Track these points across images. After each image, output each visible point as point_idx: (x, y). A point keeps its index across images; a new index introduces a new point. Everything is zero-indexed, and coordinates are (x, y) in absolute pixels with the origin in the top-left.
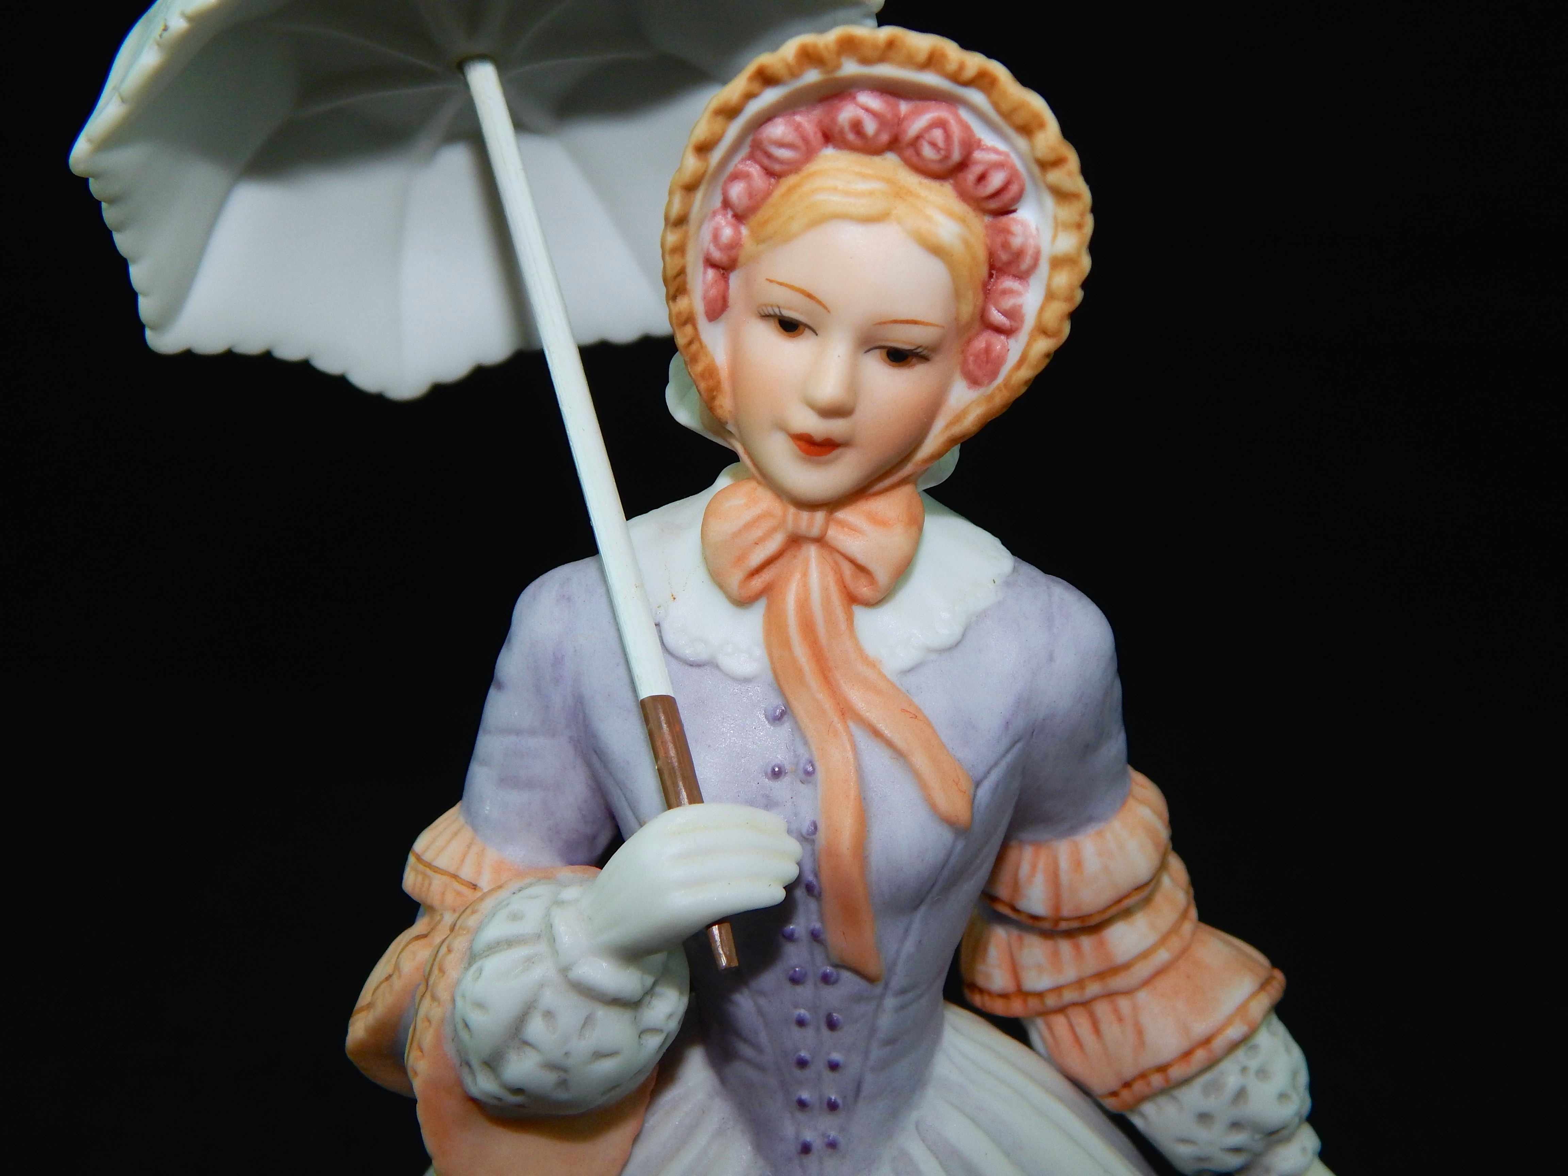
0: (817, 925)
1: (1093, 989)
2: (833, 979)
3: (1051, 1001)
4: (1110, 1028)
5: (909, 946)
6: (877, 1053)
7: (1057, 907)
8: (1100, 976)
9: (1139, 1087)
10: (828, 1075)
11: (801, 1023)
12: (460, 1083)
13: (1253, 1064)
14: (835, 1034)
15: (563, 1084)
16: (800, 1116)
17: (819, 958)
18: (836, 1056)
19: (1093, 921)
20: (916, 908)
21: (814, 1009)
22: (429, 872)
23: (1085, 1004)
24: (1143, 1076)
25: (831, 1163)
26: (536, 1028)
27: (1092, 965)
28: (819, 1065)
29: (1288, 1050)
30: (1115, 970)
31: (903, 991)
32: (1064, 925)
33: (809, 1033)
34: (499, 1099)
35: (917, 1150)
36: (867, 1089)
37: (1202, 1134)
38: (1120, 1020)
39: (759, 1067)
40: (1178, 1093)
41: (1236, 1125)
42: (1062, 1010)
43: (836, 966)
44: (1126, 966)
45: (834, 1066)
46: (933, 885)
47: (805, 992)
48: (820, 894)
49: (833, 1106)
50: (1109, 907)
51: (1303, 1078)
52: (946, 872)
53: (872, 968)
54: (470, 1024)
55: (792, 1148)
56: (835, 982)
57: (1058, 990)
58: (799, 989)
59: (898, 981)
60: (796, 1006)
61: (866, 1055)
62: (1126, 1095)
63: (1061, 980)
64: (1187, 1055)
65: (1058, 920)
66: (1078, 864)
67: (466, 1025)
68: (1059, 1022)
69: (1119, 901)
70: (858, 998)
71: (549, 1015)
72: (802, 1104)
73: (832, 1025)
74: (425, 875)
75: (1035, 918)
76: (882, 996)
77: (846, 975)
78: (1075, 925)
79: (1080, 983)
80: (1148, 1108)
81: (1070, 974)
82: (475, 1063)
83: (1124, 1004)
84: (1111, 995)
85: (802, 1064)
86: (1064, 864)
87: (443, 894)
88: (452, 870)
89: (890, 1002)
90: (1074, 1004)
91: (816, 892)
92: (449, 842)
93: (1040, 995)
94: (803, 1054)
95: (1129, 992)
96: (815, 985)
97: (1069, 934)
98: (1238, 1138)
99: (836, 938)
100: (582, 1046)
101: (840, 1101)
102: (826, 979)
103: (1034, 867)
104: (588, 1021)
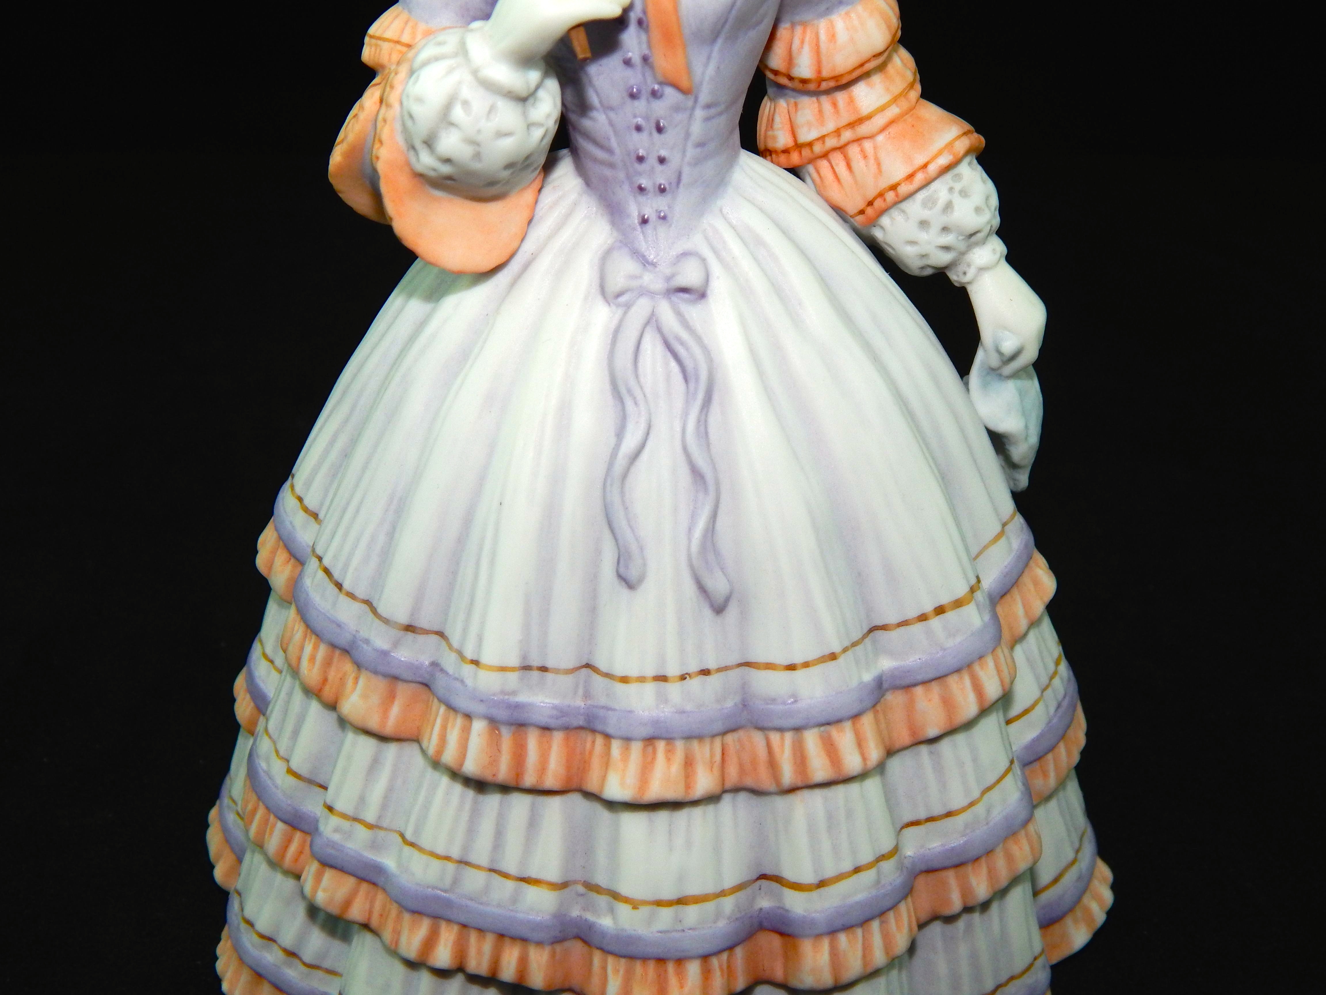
0: (647, 52)
1: (847, 135)
2: (659, 94)
3: (818, 148)
4: (859, 163)
5: (711, 70)
6: (691, 152)
7: (819, 72)
8: (851, 125)
9: (878, 203)
10: (659, 168)
11: (638, 128)
12: (408, 163)
13: (958, 186)
14: (663, 137)
15: (477, 156)
16: (641, 199)
17: (649, 80)
18: (663, 153)
19: (844, 81)
20: (714, 40)
21: (647, 118)
22: (379, 42)
23: (841, 148)
24: (881, 195)
25: (662, 230)
26: (458, 113)
27: (846, 117)
28: (652, 161)
29: (984, 182)
30: (861, 121)
31: (708, 106)
32: (824, 85)
33: (644, 136)
34: (434, 170)
35: (720, 224)
36: (685, 179)
37: (923, 236)
38: (865, 157)
39: (612, 166)
40: (904, 205)
41: (945, 229)
42: (825, 155)
43: (661, 84)
44: (869, 117)
45: (662, 160)
46: (725, 22)
47: (640, 105)
48: (648, 26)
49: (662, 190)
50: (855, 69)
51: (994, 201)
52: (734, 12)
53: (685, 84)
54: (414, 116)
55: (636, 221)
56: (661, 96)
57: (822, 138)
58: (636, 103)
59: (704, 96)
60: (635, 117)
61: (684, 152)
62: (869, 211)
63: (824, 131)
64: (911, 176)
65: (820, 80)
66: (833, 37)
67: (411, 116)
68: (823, 164)
69: (862, 65)
70: (677, 109)
71: (466, 103)
72: (641, 189)
73: (660, 130)
74: (376, 45)
75: (804, 81)
76: (693, 108)
77: (669, 91)
78: (832, 84)
79: (837, 132)
80: (885, 221)
81: (830, 126)
82: (418, 144)
83: (867, 145)
84: (858, 140)
85: (641, 159)
86: (823, 37)
87: (390, 55)
88: (395, 38)
89: (699, 113)
90: (834, 149)
91: (645, 25)
92: (392, 23)
93: (810, 145)
94: (641, 152)
95: (871, 137)
96: (648, 100)
97: (828, 92)
98: (948, 239)
99: (660, 61)
100: (489, 126)
101: (667, 186)
102: (655, 94)
103: (802, 42)
104: (492, 109)
